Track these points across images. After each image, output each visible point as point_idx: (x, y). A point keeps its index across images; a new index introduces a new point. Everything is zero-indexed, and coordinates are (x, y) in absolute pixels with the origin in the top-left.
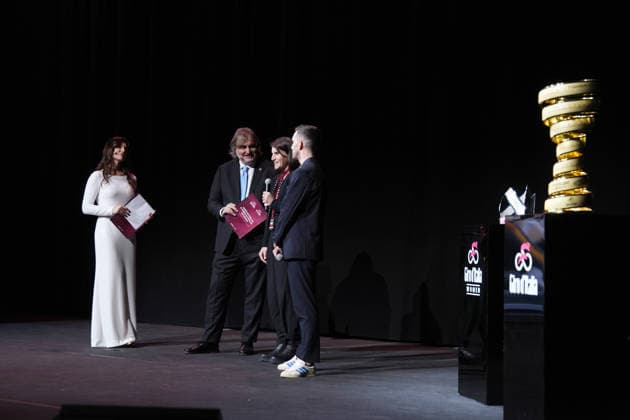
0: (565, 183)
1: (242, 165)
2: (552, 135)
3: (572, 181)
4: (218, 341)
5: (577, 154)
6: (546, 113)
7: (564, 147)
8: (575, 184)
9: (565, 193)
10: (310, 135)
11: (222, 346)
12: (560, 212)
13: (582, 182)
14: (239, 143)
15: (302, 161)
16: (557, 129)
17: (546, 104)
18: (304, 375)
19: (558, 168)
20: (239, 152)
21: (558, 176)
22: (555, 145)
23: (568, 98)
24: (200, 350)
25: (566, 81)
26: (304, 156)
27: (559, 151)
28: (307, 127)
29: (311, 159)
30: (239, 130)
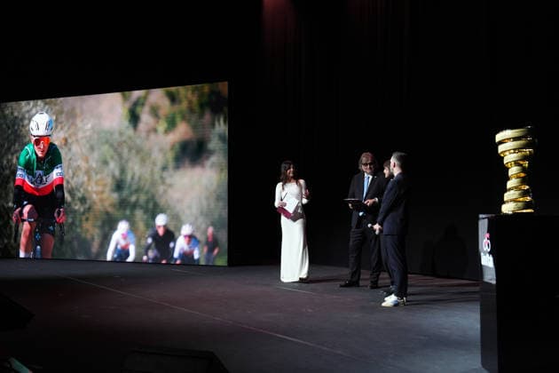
0: (514, 194)
1: (366, 175)
2: (505, 162)
3: (517, 193)
4: (359, 279)
5: (522, 175)
6: (501, 148)
7: (513, 170)
8: (520, 194)
9: (514, 201)
10: (399, 159)
11: (361, 283)
12: (511, 213)
13: (525, 193)
14: (364, 162)
15: (395, 175)
16: (509, 158)
17: (501, 142)
18: (396, 305)
19: (510, 184)
20: (363, 168)
21: (510, 189)
22: (508, 169)
23: (515, 139)
24: (346, 286)
25: (512, 128)
26: (396, 171)
27: (510, 173)
28: (399, 154)
29: (400, 174)
30: (364, 154)
